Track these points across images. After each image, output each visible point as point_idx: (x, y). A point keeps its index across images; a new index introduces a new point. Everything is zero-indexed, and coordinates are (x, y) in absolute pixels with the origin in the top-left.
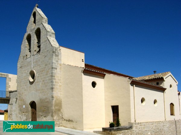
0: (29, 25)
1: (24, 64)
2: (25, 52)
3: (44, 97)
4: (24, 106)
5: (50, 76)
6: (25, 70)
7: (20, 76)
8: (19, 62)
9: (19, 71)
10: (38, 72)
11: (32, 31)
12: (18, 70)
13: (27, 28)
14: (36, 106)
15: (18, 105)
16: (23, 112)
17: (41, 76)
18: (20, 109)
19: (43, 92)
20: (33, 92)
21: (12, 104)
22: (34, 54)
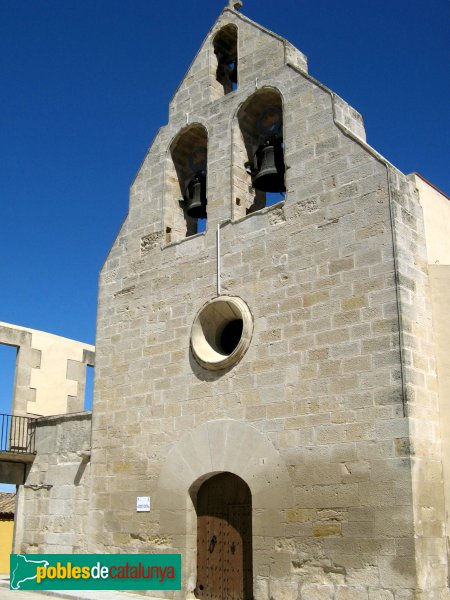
0: (185, 87)
1: (152, 273)
2: (163, 212)
3: (327, 449)
4: (143, 503)
5: (380, 325)
6: (159, 306)
7: (115, 339)
8: (114, 265)
9: (110, 312)
10: (272, 309)
11: (214, 111)
12: (103, 309)
13: (174, 104)
14: (249, 502)
15: (93, 495)
16: (134, 536)
17: (298, 329)
18: (110, 514)
19: (313, 420)
20: (222, 423)
21: (49, 487)
22: (236, 219)
